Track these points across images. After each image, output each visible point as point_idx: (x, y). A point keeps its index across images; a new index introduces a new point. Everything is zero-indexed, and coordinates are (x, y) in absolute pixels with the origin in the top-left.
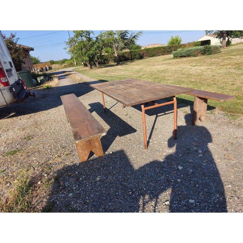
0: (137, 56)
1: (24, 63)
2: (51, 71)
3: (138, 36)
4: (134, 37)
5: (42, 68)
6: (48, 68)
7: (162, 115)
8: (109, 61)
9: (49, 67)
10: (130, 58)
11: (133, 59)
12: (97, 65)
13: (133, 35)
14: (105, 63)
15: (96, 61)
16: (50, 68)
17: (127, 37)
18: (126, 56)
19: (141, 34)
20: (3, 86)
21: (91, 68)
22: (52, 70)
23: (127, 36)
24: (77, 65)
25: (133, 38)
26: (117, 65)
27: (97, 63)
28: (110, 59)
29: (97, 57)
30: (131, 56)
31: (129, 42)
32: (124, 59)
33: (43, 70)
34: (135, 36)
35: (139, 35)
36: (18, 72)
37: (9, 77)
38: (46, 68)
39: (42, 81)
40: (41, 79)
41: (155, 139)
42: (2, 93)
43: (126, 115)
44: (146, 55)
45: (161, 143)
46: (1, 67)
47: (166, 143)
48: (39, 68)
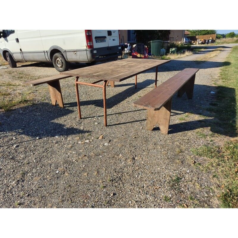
1: (170, 33)
22: (214, 44)
36: (151, 41)
37: (96, 42)
38: (208, 41)
39: (173, 52)
40: (172, 50)
41: (99, 118)
42: (87, 53)
43: (139, 97)
45: (94, 122)
46: (90, 34)
47: (96, 124)
48: (202, 40)
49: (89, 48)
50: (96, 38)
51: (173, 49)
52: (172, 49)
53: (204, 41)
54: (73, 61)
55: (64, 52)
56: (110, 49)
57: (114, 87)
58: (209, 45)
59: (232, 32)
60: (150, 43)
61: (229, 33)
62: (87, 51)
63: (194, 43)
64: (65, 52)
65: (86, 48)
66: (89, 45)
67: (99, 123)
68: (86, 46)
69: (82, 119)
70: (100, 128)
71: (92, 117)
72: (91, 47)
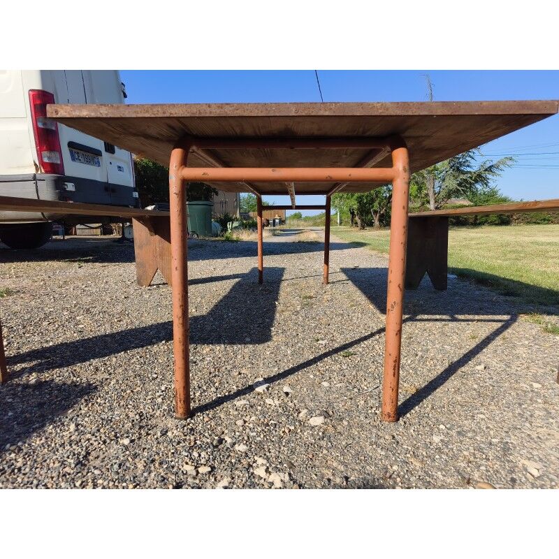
0: (493, 218)
2: (282, 226)
3: (501, 167)
4: (490, 169)
6: (277, 221)
9: (280, 220)
10: (471, 221)
12: (377, 222)
13: (488, 165)
15: (376, 212)
16: (282, 222)
17: (469, 169)
19: (509, 163)
20: (43, 171)
21: (363, 228)
22: (285, 226)
23: (468, 166)
24: (341, 223)
25: (486, 170)
27: (377, 219)
29: (380, 204)
31: (471, 178)
33: (269, 223)
34: (491, 167)
35: (504, 163)
37: (73, 160)
38: (274, 221)
39: (236, 230)
41: (286, 389)
42: (37, 187)
43: (306, 297)
44: (518, 219)
45: (290, 413)
46: (54, 128)
47: (317, 421)
49: (46, 172)
50: (72, 145)
52: (233, 223)
56: (112, 191)
58: (278, 228)
62: (39, 183)
65: (34, 172)
66: (46, 160)
67: (326, 415)
68: (35, 165)
69: (200, 418)
70: (378, 437)
71: (240, 393)
72: (54, 168)
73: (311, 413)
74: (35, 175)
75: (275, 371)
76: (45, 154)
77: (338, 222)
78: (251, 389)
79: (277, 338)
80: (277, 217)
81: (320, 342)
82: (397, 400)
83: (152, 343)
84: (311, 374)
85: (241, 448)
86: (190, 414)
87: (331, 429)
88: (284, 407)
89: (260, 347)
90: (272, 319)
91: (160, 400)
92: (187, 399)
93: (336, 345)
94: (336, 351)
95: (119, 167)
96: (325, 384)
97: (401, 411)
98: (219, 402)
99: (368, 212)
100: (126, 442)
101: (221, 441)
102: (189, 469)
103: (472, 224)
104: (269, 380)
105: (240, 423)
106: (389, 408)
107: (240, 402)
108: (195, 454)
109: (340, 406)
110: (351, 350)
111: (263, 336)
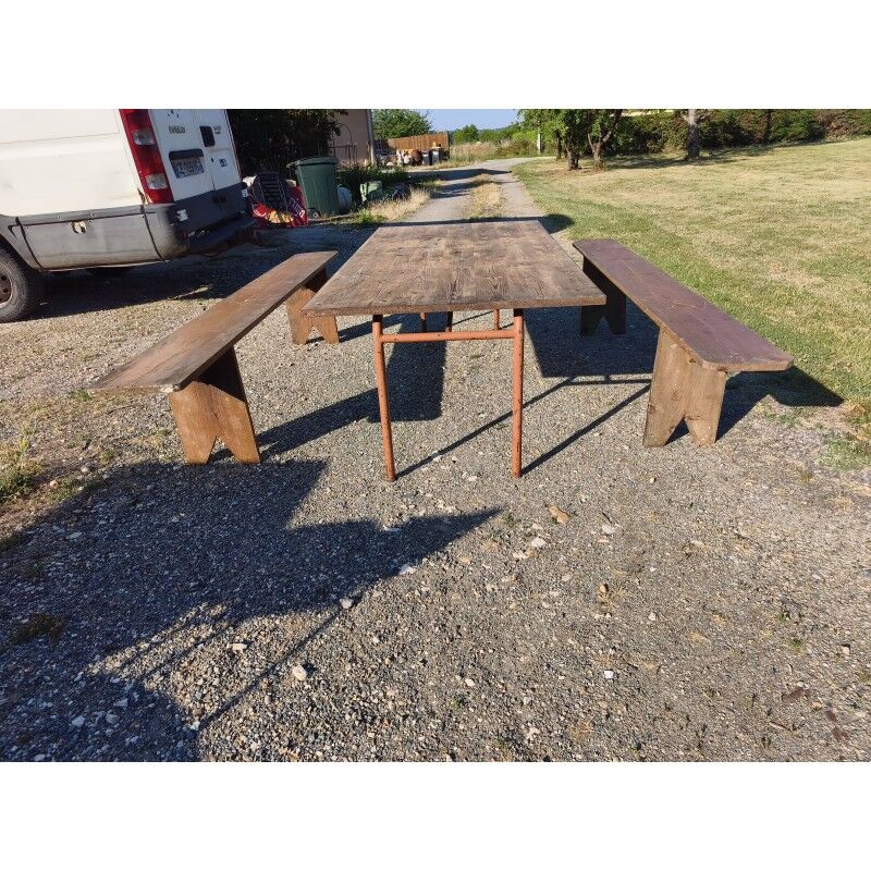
0: (798, 128)
1: (338, 133)
2: (444, 163)
5: (420, 153)
6: (436, 153)
7: (596, 383)
8: (665, 142)
9: (440, 151)
10: (759, 135)
11: (773, 141)
12: (597, 158)
14: (646, 151)
15: (595, 140)
16: (444, 155)
18: (743, 124)
20: (150, 201)
21: (575, 166)
22: (448, 163)
24: (543, 148)
26: (685, 161)
27: (596, 147)
28: (672, 133)
29: (602, 125)
30: (769, 127)
32: (730, 137)
33: (422, 158)
36: (298, 163)
37: (178, 176)
38: (430, 153)
39: (373, 197)
40: (370, 190)
41: (454, 458)
42: (147, 222)
43: (473, 357)
44: (838, 128)
45: (456, 474)
46: (152, 142)
47: (473, 479)
48: (410, 151)
49: (155, 202)
50: (173, 156)
51: (373, 187)
52: (368, 185)
53: (415, 155)
54: (71, 263)
55: (10, 228)
56: (223, 200)
57: (341, 341)
58: (438, 167)
59: (469, 126)
60: (294, 167)
61: (461, 128)
62: (149, 216)
63: (389, 164)
64: (17, 230)
65: (140, 203)
66: (152, 187)
67: (479, 475)
68: (141, 194)
69: (401, 480)
70: (507, 486)
71: (423, 463)
72: (163, 195)
73: (469, 473)
74: (142, 207)
75: (445, 445)
76: (149, 178)
77: (539, 146)
78: (430, 459)
79: (446, 414)
80: (434, 147)
81: (481, 415)
82: (521, 464)
83: (347, 424)
84: (471, 445)
85: (429, 495)
86: (396, 477)
87: (480, 484)
88: (453, 471)
89: (433, 422)
90: (440, 390)
91: (372, 470)
92: (393, 470)
93: (494, 418)
94: (492, 424)
95: (222, 161)
96: (481, 453)
97: (522, 472)
98: (411, 469)
99: (583, 139)
100: (364, 495)
101: (417, 492)
102: (404, 506)
103: (760, 141)
104: (442, 452)
105: (426, 482)
106: (516, 470)
107: (424, 469)
108: (405, 500)
109: (488, 469)
110: (504, 422)
111: (433, 412)
